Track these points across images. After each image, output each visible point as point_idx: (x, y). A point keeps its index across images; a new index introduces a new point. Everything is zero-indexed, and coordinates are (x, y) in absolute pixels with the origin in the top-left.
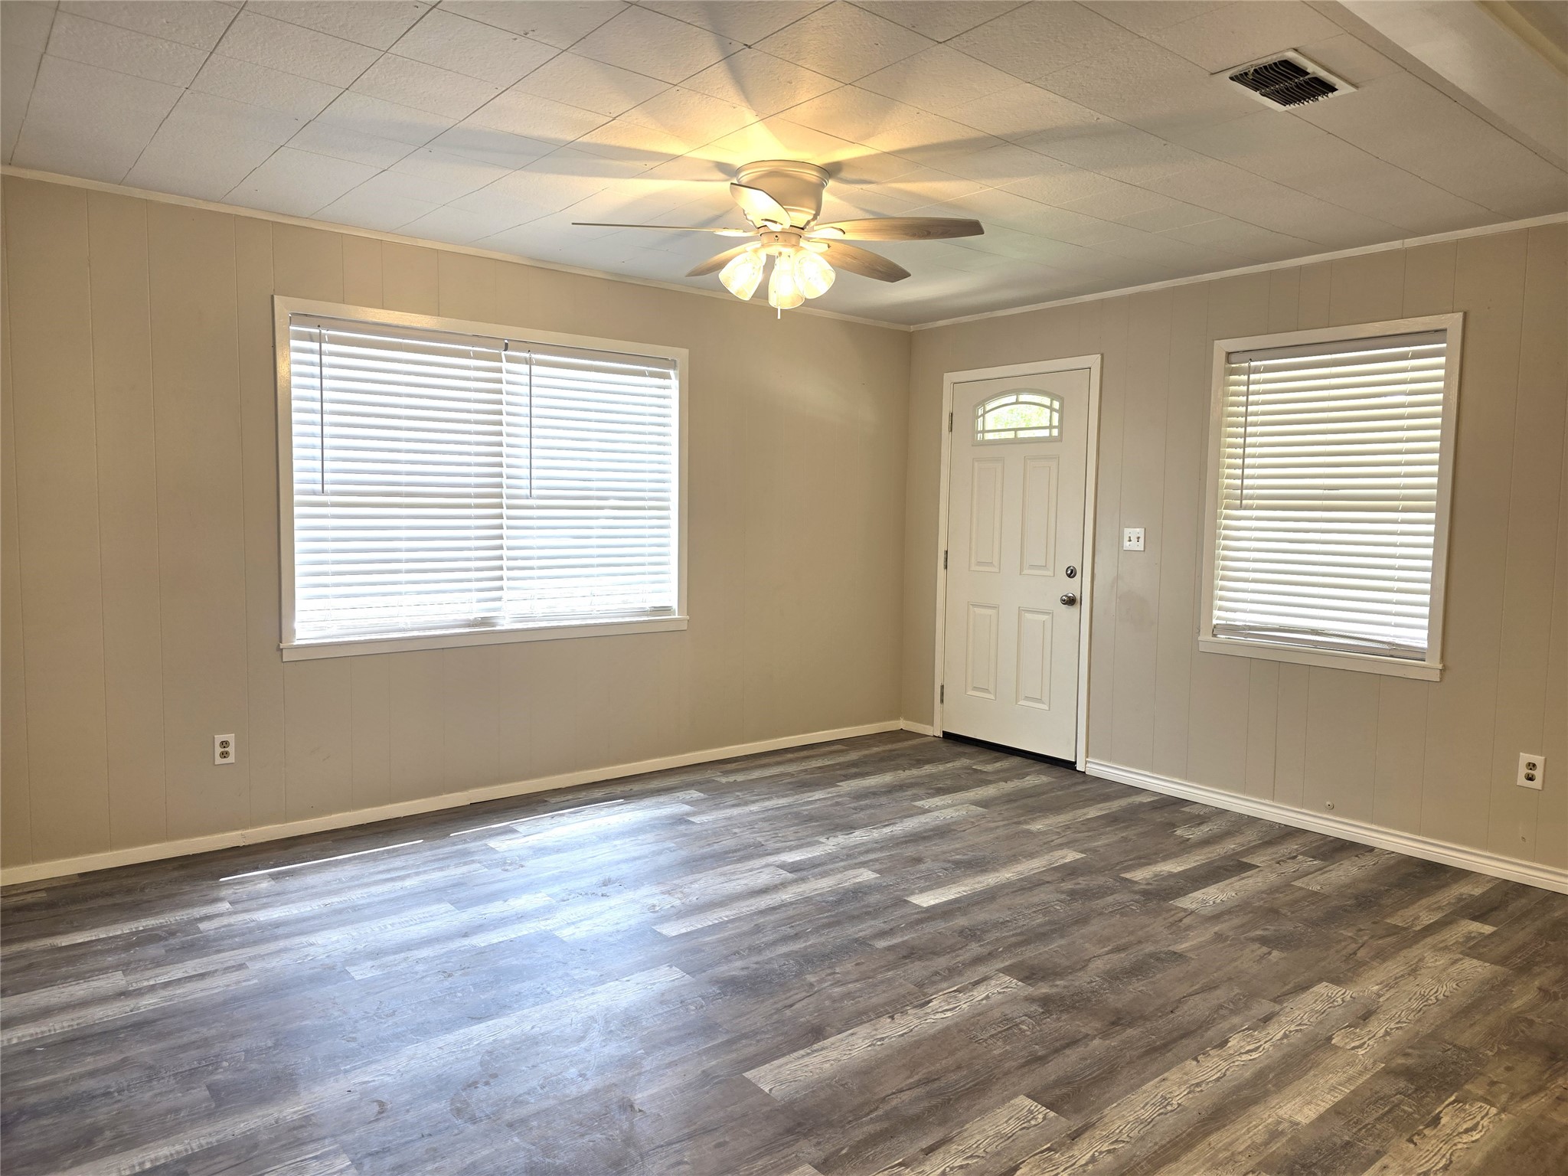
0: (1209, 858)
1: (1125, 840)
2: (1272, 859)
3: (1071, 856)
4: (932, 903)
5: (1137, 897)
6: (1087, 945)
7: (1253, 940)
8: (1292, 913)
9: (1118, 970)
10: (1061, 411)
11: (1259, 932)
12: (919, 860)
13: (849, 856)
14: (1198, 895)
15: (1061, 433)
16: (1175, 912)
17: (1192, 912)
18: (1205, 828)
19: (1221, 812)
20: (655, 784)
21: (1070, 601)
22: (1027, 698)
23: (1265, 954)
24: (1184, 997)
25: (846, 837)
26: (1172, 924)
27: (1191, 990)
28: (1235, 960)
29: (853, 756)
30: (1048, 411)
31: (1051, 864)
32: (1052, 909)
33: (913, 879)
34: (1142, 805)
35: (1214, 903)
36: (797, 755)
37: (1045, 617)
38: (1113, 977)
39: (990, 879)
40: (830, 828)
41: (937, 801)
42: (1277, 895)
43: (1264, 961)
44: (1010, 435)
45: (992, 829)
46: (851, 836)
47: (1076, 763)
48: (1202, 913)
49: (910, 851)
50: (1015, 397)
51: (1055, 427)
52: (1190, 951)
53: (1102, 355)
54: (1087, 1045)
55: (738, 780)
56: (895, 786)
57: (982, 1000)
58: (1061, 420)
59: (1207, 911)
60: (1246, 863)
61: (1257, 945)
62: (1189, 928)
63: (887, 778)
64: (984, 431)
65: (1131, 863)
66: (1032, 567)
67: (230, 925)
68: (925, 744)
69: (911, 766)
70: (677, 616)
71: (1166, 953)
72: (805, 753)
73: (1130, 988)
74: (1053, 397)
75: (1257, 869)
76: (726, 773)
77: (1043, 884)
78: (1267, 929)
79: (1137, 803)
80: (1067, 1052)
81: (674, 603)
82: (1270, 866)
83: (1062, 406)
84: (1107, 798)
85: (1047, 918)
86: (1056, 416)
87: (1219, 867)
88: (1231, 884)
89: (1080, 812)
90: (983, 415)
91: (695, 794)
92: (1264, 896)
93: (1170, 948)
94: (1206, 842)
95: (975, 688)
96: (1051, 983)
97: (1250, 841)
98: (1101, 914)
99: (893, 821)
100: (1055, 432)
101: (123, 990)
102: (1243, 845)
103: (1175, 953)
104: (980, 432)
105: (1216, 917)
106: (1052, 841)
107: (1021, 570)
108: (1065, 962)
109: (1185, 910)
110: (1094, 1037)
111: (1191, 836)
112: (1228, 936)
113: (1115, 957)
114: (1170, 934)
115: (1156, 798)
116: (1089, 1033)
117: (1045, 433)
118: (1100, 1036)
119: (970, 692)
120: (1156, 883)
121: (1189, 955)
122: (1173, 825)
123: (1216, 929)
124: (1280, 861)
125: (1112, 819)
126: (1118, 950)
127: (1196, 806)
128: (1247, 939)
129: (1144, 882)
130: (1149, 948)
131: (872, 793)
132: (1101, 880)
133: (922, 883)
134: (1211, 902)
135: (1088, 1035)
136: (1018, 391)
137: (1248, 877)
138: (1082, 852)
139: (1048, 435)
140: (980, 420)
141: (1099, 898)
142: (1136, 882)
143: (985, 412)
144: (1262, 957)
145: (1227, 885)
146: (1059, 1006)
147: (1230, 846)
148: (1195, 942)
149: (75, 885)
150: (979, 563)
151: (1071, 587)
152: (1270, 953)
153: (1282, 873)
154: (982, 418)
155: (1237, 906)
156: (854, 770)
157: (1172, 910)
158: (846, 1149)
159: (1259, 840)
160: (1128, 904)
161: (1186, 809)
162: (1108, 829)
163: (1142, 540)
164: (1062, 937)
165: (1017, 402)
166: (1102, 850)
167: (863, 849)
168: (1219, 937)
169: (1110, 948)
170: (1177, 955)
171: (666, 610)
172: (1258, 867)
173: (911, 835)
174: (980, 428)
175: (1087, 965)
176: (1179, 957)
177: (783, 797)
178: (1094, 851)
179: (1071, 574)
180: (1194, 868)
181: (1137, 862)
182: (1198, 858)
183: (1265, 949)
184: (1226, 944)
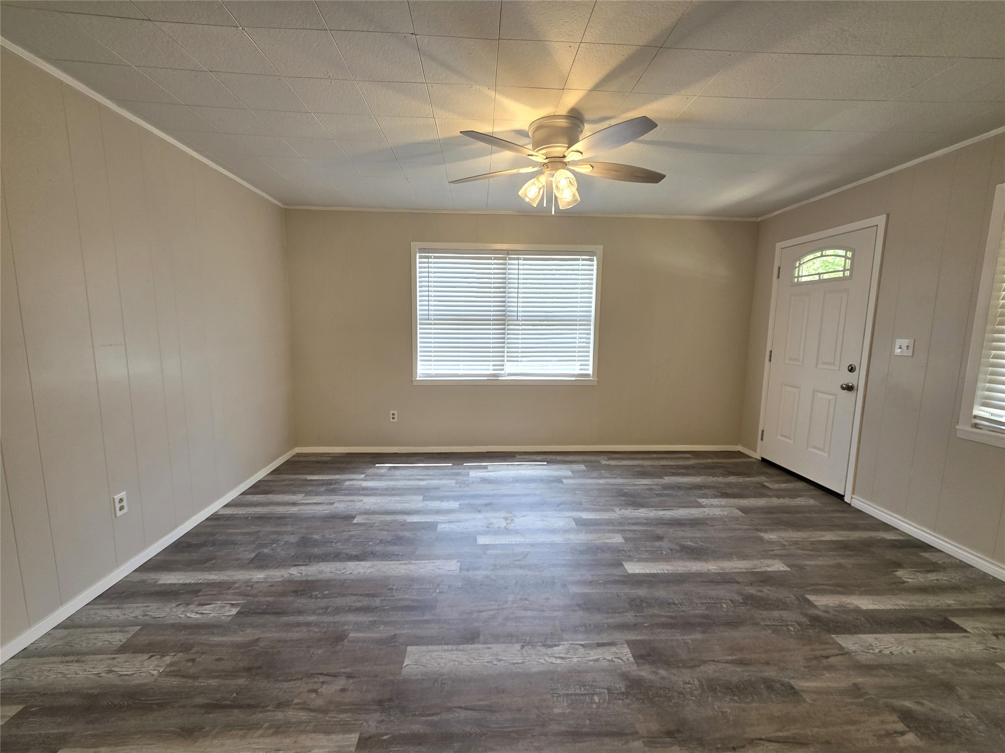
0: (913, 606)
1: (839, 566)
2: (991, 630)
3: (777, 566)
4: (637, 571)
5: (803, 620)
6: (717, 647)
7: (893, 709)
8: (973, 697)
9: (721, 682)
10: (852, 259)
11: (908, 704)
12: (660, 538)
13: (620, 524)
14: (869, 638)
15: (851, 274)
16: (830, 646)
17: (847, 653)
18: (932, 577)
19: (963, 566)
20: (571, 458)
21: (849, 388)
22: (814, 447)
23: (896, 732)
24: (761, 739)
25: (633, 511)
26: (816, 658)
27: (773, 735)
28: (854, 723)
29: (691, 462)
30: (843, 259)
31: (754, 568)
32: (718, 605)
33: (642, 551)
34: (883, 541)
35: (880, 652)
36: (659, 456)
37: (831, 397)
38: (712, 687)
39: (696, 566)
40: (630, 503)
41: (715, 501)
42: (967, 670)
43: (887, 741)
44: (817, 278)
45: (734, 530)
46: (636, 511)
47: (844, 496)
48: (859, 658)
49: (660, 531)
50: (820, 253)
51: (848, 270)
52: (806, 691)
53: (888, 215)
54: (627, 742)
55: (612, 464)
56: (700, 486)
57: (591, 661)
58: (852, 264)
59: (862, 658)
60: (954, 623)
61: (895, 717)
62: (831, 668)
63: (698, 480)
64: (799, 277)
65: (824, 587)
66: (824, 363)
67: (354, 485)
68: (745, 462)
69: (723, 475)
70: (592, 379)
71: (783, 685)
72: (665, 456)
73: (717, 705)
74: (846, 249)
75: (965, 634)
76: (609, 459)
77: (733, 582)
78: (922, 704)
79: (879, 538)
80: (607, 740)
81: (590, 372)
82: (983, 635)
83: (853, 255)
84: (854, 528)
85: (707, 612)
86: (849, 262)
87: (917, 618)
88: (915, 639)
89: (818, 533)
90: (799, 267)
91: (582, 467)
92: (949, 665)
93: (792, 682)
94: (923, 590)
95: (782, 435)
96: (654, 669)
97: (976, 602)
98: (757, 624)
99: (672, 508)
100: (847, 273)
101: (295, 501)
102: (964, 604)
103: (792, 688)
104: (796, 277)
105: (868, 668)
106: (772, 551)
107: (816, 366)
108: (684, 656)
109: (841, 648)
110: (639, 738)
111: (910, 580)
112: (867, 693)
113: (731, 668)
114: (805, 667)
115: (902, 538)
116: (640, 732)
117: (841, 274)
118: (645, 740)
119: (780, 437)
120: (834, 613)
121: (805, 696)
122: (899, 565)
123: (860, 680)
124: (1000, 634)
125: (844, 547)
126: (740, 662)
127: (938, 554)
128: (887, 705)
129: (824, 608)
130: (770, 673)
131: (678, 487)
132: (783, 594)
133: (646, 555)
134: (877, 651)
135: (637, 733)
136: (822, 249)
137: (944, 638)
138: (788, 566)
139: (842, 276)
140: (797, 270)
141: (767, 609)
142: (815, 607)
143: (800, 264)
144: (888, 734)
145: (910, 639)
146: (641, 693)
147: (949, 601)
148: (824, 685)
149: (343, 457)
150: (790, 359)
151: (851, 379)
152: (902, 733)
153: (993, 648)
154: (798, 268)
155: (905, 665)
156: (683, 471)
157: (828, 643)
158: (389, 736)
159: (990, 604)
160: (789, 623)
161: (926, 555)
162: (831, 553)
163: (911, 349)
164: (703, 632)
165: (822, 256)
166: (809, 569)
167: (633, 521)
168: (856, 691)
169: (734, 657)
170: (792, 691)
171: (587, 375)
172: (966, 631)
173: (674, 520)
174: (796, 275)
175: (700, 666)
176: (792, 693)
177: (624, 478)
178: (801, 568)
179: (852, 369)
180: (889, 611)
181: (832, 588)
182: (901, 602)
183: (900, 726)
184: (858, 701)
